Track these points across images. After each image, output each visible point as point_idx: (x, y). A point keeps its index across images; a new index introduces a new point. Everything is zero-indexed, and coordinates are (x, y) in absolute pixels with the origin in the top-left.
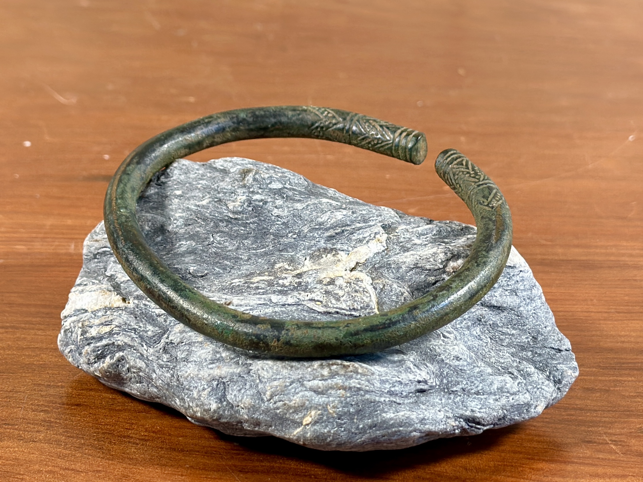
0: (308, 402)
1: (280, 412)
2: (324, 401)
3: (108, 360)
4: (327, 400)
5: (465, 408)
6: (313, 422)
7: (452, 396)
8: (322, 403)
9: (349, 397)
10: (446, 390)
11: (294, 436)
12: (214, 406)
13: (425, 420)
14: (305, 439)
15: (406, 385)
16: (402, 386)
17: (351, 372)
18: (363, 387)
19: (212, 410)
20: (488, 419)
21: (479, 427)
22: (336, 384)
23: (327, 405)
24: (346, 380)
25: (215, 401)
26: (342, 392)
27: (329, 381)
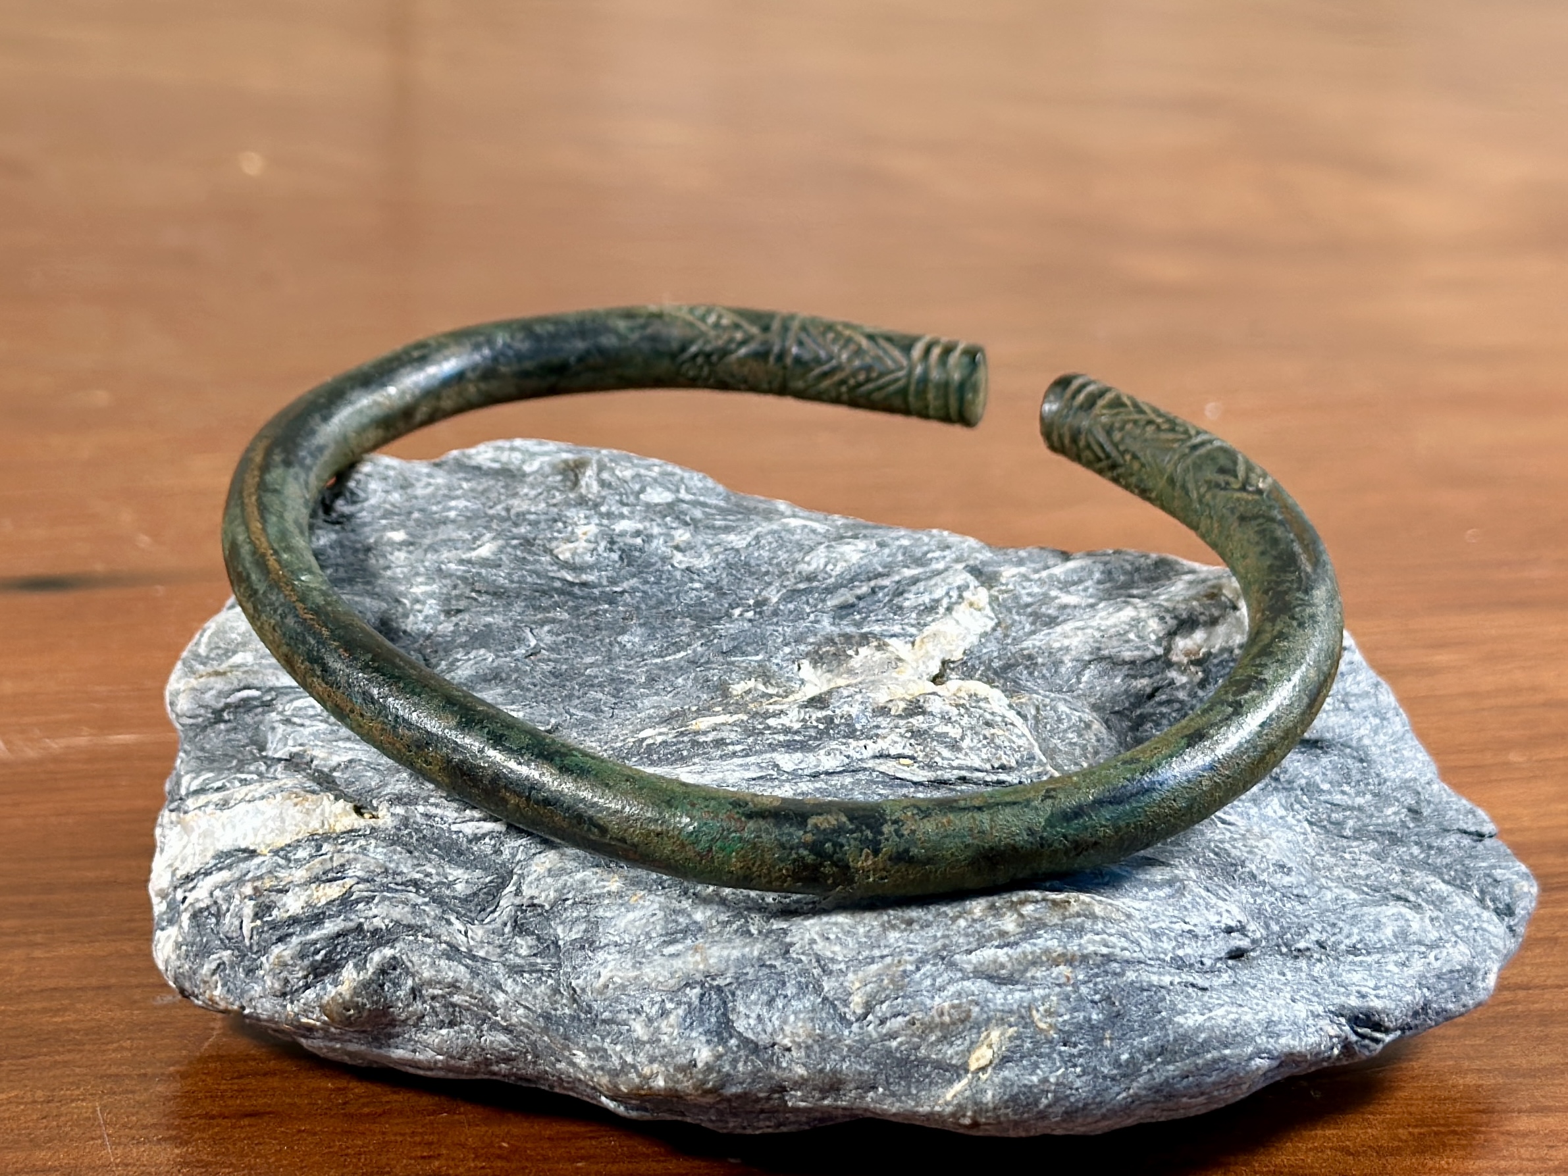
0: (976, 1009)
1: (901, 1044)
2: (1021, 1000)
3: (349, 977)
4: (1027, 996)
5: (1343, 990)
6: (996, 1061)
7: (1303, 963)
8: (1015, 1007)
9: (1085, 983)
10: (1284, 950)
11: (947, 1104)
12: (704, 1055)
13: (1274, 1024)
14: (980, 1108)
15: (1206, 939)
16: (1200, 943)
17: (1078, 915)
18: (1117, 951)
19: (700, 1065)
20: (1397, 1013)
21: (1378, 1035)
22: (1047, 951)
23: (1029, 1009)
24: (1070, 937)
25: (703, 1039)
26: (1064, 969)
27: (1026, 947)
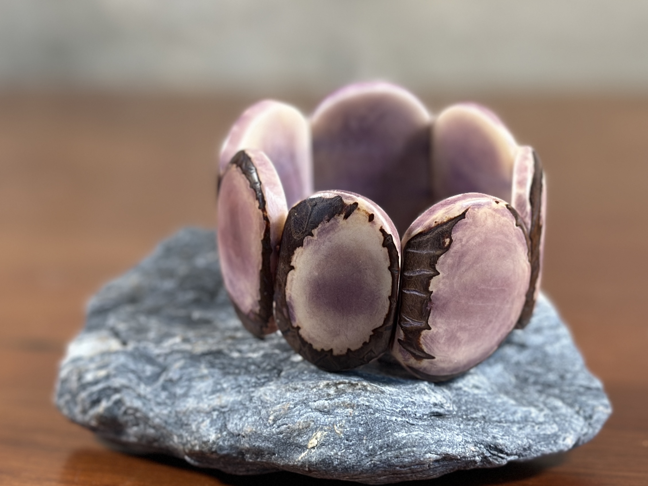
0: (313, 423)
1: (284, 436)
2: (331, 421)
3: (104, 404)
4: (334, 420)
5: (486, 434)
6: (319, 445)
7: (471, 423)
8: (328, 423)
9: (358, 416)
10: (465, 417)
11: (299, 461)
12: (213, 437)
13: (441, 441)
14: (311, 464)
15: (420, 406)
16: (416, 407)
17: (360, 389)
18: (373, 404)
19: (211, 441)
20: (512, 447)
21: (502, 455)
22: (343, 402)
23: (333, 425)
24: (354, 398)
25: (214, 431)
26: (350, 410)
27: (336, 400)
